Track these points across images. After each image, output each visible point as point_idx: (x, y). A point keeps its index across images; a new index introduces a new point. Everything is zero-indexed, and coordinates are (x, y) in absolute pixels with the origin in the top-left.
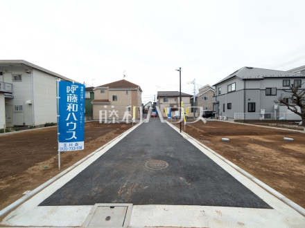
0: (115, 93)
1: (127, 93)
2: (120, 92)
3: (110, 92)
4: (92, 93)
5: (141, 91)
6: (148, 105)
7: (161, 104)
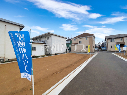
0: (80, 40)
1: (86, 39)
2: (83, 39)
3: (78, 40)
4: (71, 41)
5: (94, 37)
6: (99, 44)
7: (109, 43)
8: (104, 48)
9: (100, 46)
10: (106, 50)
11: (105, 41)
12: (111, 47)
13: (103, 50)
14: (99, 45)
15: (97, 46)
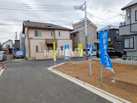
6: (8, 44)
7: (32, 38)
8: (19, 53)
9: (11, 47)
10: (23, 57)
11: (23, 36)
12: (37, 51)
13: (18, 58)
14: (9, 46)
15: (4, 47)
